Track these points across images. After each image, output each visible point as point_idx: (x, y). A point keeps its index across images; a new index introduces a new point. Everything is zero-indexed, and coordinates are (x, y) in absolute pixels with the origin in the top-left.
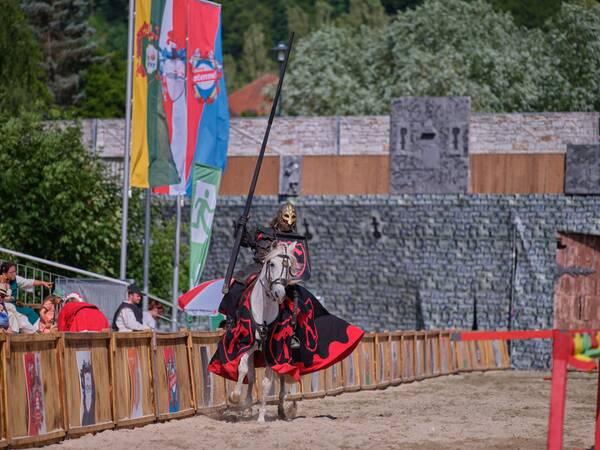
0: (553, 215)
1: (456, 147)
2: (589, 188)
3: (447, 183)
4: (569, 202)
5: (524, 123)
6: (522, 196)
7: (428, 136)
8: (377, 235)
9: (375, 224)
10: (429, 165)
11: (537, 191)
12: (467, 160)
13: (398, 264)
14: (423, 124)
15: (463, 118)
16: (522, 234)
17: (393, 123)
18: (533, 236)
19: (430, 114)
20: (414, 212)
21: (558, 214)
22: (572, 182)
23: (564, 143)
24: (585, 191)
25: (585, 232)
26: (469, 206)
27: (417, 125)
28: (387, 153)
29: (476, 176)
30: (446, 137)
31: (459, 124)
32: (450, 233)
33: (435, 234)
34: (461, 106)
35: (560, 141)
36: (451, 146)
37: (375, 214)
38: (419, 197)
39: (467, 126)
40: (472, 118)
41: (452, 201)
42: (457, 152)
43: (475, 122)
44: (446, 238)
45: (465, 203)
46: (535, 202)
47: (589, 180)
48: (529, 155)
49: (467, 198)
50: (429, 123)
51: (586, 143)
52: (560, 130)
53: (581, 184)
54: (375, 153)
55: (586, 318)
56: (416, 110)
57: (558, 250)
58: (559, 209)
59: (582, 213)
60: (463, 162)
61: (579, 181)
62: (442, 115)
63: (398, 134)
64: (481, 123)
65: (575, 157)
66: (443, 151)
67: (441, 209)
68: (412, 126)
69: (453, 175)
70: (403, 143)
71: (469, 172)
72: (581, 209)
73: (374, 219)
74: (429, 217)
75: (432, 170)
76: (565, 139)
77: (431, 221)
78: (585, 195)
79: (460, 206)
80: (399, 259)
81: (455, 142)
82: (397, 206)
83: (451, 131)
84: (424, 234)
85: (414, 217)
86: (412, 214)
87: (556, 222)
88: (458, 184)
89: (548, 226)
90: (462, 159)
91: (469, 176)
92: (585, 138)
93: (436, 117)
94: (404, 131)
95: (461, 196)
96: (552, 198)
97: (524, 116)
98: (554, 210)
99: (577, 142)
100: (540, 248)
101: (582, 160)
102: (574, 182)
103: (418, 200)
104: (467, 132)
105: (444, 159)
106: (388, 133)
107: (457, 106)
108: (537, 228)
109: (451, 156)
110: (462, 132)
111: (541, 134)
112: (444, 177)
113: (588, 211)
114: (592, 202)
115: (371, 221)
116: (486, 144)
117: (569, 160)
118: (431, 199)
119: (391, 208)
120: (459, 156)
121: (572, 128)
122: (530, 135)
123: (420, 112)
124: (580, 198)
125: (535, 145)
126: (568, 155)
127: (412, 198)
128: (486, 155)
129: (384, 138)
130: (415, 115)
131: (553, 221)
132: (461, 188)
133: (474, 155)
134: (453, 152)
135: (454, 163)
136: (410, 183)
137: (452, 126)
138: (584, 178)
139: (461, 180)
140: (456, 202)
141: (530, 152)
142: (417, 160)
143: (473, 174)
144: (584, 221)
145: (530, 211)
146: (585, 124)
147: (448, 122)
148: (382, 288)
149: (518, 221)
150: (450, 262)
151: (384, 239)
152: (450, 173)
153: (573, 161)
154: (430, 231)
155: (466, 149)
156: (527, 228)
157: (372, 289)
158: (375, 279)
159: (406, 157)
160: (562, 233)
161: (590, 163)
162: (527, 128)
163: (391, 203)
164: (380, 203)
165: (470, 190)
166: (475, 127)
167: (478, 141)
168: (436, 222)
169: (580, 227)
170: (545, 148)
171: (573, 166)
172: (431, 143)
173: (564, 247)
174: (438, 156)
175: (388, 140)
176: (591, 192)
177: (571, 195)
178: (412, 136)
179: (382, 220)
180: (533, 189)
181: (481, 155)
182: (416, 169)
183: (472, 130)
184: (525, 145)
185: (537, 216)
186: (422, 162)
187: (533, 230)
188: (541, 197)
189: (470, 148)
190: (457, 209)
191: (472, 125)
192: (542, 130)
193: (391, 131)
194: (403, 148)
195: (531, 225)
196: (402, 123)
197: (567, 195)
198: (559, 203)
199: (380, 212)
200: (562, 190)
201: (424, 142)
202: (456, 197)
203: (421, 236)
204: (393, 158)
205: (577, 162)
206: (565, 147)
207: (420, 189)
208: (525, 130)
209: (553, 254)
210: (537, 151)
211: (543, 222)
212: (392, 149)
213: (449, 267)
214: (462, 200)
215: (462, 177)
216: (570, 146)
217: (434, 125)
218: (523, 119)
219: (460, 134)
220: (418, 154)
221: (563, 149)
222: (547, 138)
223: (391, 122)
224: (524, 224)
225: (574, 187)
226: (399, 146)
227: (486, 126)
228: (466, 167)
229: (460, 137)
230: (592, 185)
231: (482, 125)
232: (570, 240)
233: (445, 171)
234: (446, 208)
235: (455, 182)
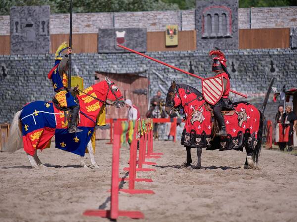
0: (92, 63)
1: (43, 31)
2: (109, 50)
3: (39, 49)
4: (100, 57)
5: (77, 18)
6: (77, 54)
7: (30, 25)
8: (5, 75)
9: (4, 70)
10: (30, 40)
11: (84, 52)
12: (49, 37)
13: (16, 89)
14: (26, 20)
15: (47, 16)
16: (77, 73)
17: (11, 19)
18: (83, 74)
19: (30, 15)
20: (23, 63)
21: (95, 63)
22: (101, 47)
23: (97, 28)
24: (108, 51)
25: (108, 71)
26: (51, 60)
27: (24, 20)
28: (9, 34)
29: (54, 45)
30: (38, 26)
31: (45, 20)
32: (41, 73)
33: (34, 74)
34: (45, 10)
35: (95, 27)
36: (41, 30)
37: (3, 64)
38: (25, 56)
39: (49, 20)
40: (51, 16)
41: (42, 57)
42: (44, 33)
43: (52, 18)
44: (40, 76)
45: (49, 59)
46: (83, 57)
47: (109, 46)
48: (80, 34)
49: (49, 56)
50: (30, 19)
51: (107, 27)
52: (94, 22)
53: (106, 48)
54: (3, 34)
55: (110, 113)
56: (23, 12)
57: (95, 81)
58: (95, 60)
59: (107, 62)
60: (47, 38)
61: (105, 47)
62: (36, 15)
63: (14, 24)
64: (56, 18)
65: (102, 35)
66: (37, 33)
67: (37, 61)
68: (21, 20)
69: (42, 45)
70: (17, 29)
71: (50, 43)
72: (106, 60)
73: (3, 67)
74: (31, 65)
75: (32, 42)
76: (98, 26)
77: (32, 67)
78: (107, 53)
79: (46, 60)
80: (16, 87)
81: (43, 28)
82: (15, 60)
83: (41, 22)
84: (28, 74)
85: (23, 66)
86: (22, 64)
87: (94, 67)
88: (45, 49)
89: (90, 69)
90: (47, 36)
91: (50, 45)
92: (107, 25)
93: (33, 16)
94: (17, 23)
95: (47, 55)
96: (92, 55)
97: (77, 15)
98: (93, 61)
99: (103, 27)
100: (86, 80)
101: (106, 36)
102: (102, 47)
103: (25, 57)
104: (48, 23)
105: (38, 37)
106: (9, 24)
107: (43, 10)
108: (85, 70)
109: (41, 35)
110: (46, 24)
111: (85, 24)
112: (38, 46)
113: (109, 61)
114: (111, 57)
115: (2, 68)
116: (58, 29)
117: (99, 36)
118: (32, 57)
119: (12, 61)
120: (45, 35)
121: (100, 21)
122: (80, 24)
123: (25, 13)
124: (106, 55)
125: (83, 29)
126: (99, 34)
127: (22, 57)
128: (58, 34)
129: (7, 27)
130: (22, 15)
131: (92, 66)
132: (46, 51)
133: (53, 35)
134: (42, 33)
135: (43, 38)
136: (21, 49)
137: (41, 20)
138: (107, 45)
139: (47, 47)
140: (44, 58)
141: (80, 33)
142: (24, 37)
143: (52, 44)
144: (108, 66)
145: (81, 62)
146: (107, 19)
147: (39, 19)
148: (8, 101)
149: (75, 67)
150: (42, 87)
151: (8, 77)
152: (41, 44)
153: (102, 37)
154: (31, 73)
155: (48, 32)
156: (80, 70)
157: (3, 102)
158: (4, 97)
159: (18, 36)
160: (97, 72)
161: (110, 38)
162: (79, 21)
163: (12, 59)
164: (6, 59)
165: (51, 52)
166: (52, 21)
167: (54, 28)
168: (34, 68)
169: (106, 69)
170: (88, 30)
171: (102, 39)
172: (31, 29)
173: (98, 79)
174: (34, 35)
175: (9, 28)
176: (110, 52)
177: (101, 53)
178: (21, 26)
179: (7, 67)
180: (82, 51)
181: (56, 35)
182: (23, 42)
183: (51, 22)
184: (78, 29)
185: (84, 64)
186: (26, 39)
187: (82, 71)
188: (86, 55)
189: (50, 31)
190: (45, 61)
191: (51, 20)
192: (86, 21)
193: (11, 23)
194: (17, 32)
195: (82, 69)
196: (16, 19)
197: (99, 53)
198: (95, 57)
199: (6, 63)
200: (96, 51)
201: (28, 28)
202: (44, 55)
203: (27, 75)
204: (12, 37)
205: (103, 37)
206: (97, 30)
207: (26, 52)
208: (77, 22)
209: (92, 82)
210: (83, 32)
211: (87, 67)
212: (11, 32)
213: (42, 90)
214: (47, 57)
215: (47, 45)
216: (100, 29)
217: (32, 20)
218: (76, 17)
219: (45, 25)
220: (24, 35)
221: (96, 31)
222: (88, 26)
223: (10, 19)
224: (78, 68)
225: (102, 49)
226: (15, 31)
227: (58, 20)
228: (49, 41)
229: (45, 26)
230: (111, 48)
231: (56, 20)
232: (101, 75)
233: (38, 43)
234: (39, 61)
235: (43, 48)
